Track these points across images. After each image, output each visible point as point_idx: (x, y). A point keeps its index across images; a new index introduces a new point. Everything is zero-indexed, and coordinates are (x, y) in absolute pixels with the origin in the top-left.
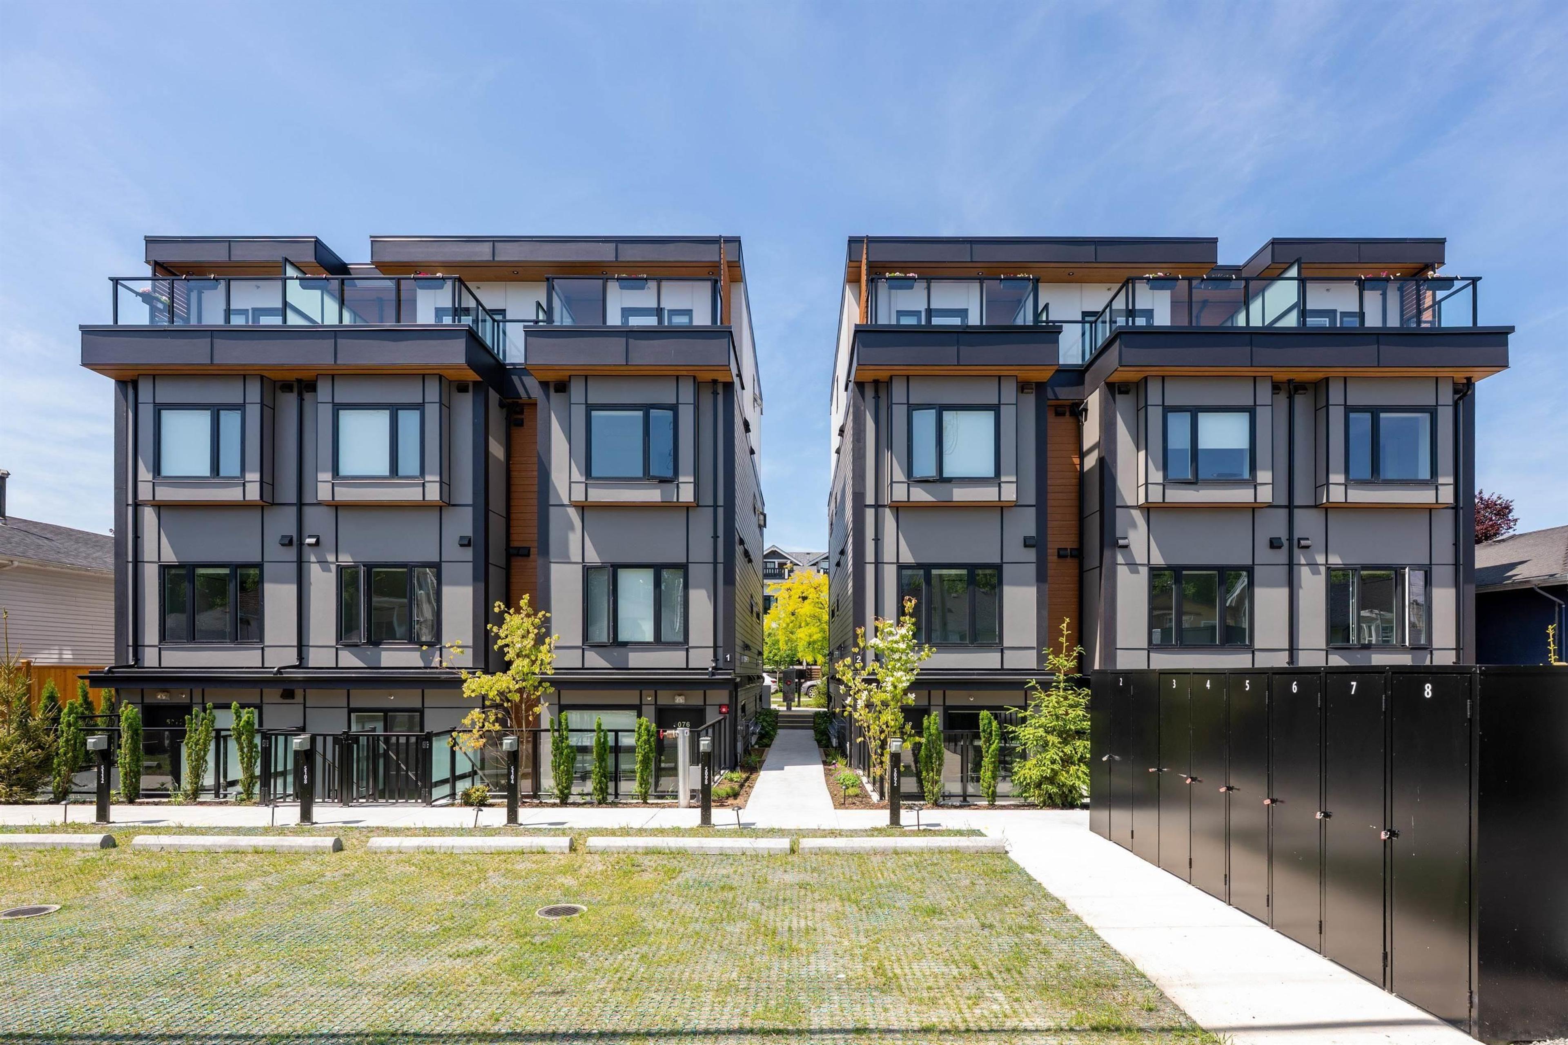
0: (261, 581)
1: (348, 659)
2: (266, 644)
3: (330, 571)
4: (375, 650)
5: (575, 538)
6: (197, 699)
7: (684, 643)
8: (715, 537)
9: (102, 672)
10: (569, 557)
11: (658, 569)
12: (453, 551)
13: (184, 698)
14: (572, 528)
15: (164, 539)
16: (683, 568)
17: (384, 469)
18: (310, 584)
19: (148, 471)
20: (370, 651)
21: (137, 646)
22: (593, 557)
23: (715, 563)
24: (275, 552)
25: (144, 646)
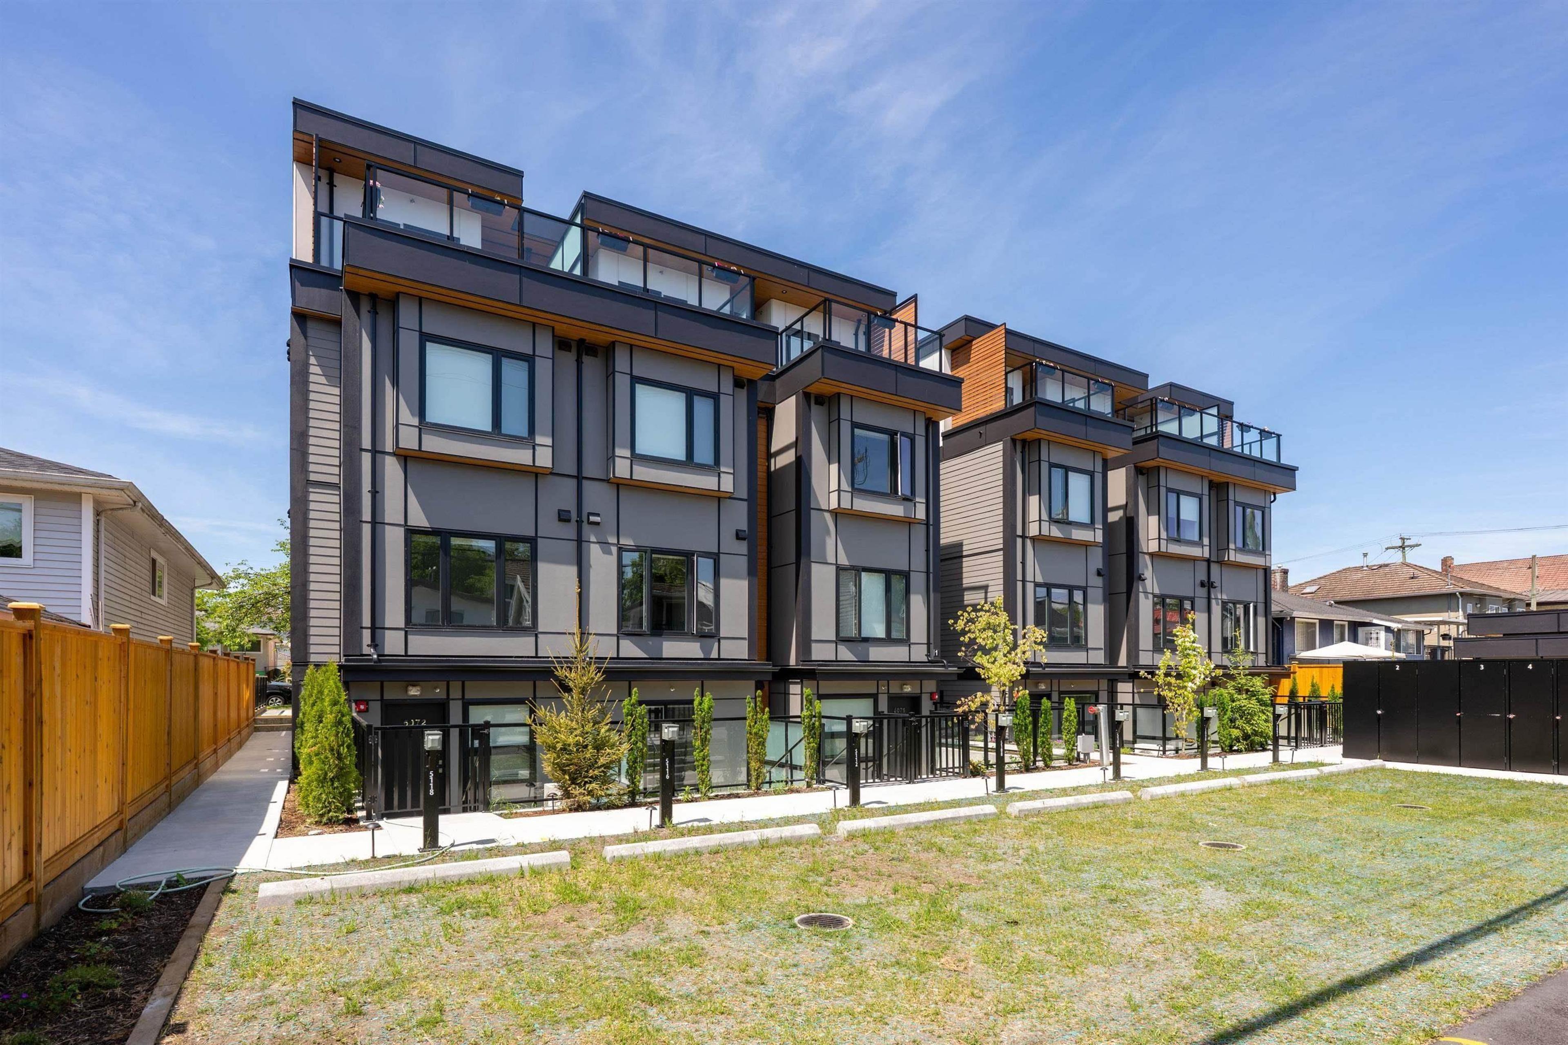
0: (534, 558)
1: (630, 649)
2: (540, 630)
3: (610, 553)
4: (656, 639)
5: (830, 542)
6: (455, 693)
7: (906, 641)
8: (927, 551)
9: (371, 660)
10: (826, 559)
11: (888, 574)
12: (730, 544)
13: (439, 692)
14: (828, 532)
15: (412, 498)
16: (906, 575)
17: (680, 454)
18: (590, 566)
19: (413, 415)
20: (651, 641)
21: (376, 628)
22: (843, 560)
23: (928, 573)
24: (549, 526)
25: (384, 628)
